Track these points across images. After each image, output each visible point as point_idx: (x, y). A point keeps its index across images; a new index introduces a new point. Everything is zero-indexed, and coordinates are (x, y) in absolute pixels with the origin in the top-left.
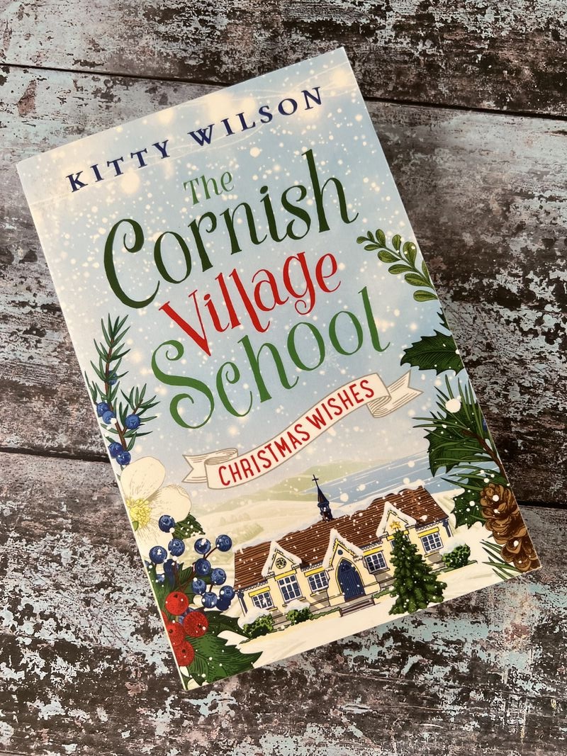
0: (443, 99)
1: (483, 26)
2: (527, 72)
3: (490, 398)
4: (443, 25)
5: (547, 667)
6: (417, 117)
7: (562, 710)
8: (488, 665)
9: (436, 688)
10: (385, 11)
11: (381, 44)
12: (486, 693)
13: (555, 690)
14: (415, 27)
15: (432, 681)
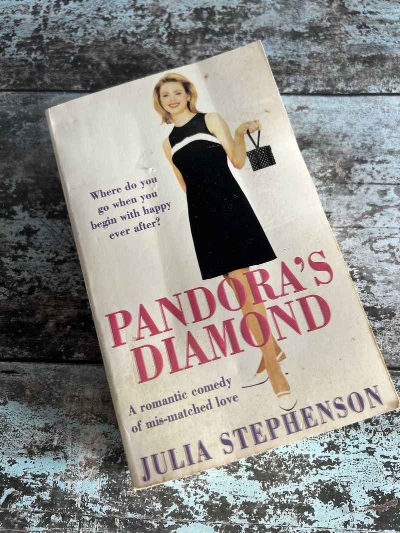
0: (47, 87)
1: (75, 39)
2: (104, 65)
3: (73, 286)
4: (48, 41)
5: (111, 491)
6: (29, 99)
7: (124, 527)
8: (65, 493)
9: (25, 513)
10: (11, 37)
11: (7, 56)
12: (63, 516)
13: (118, 511)
14: (30, 44)
15: (22, 509)
